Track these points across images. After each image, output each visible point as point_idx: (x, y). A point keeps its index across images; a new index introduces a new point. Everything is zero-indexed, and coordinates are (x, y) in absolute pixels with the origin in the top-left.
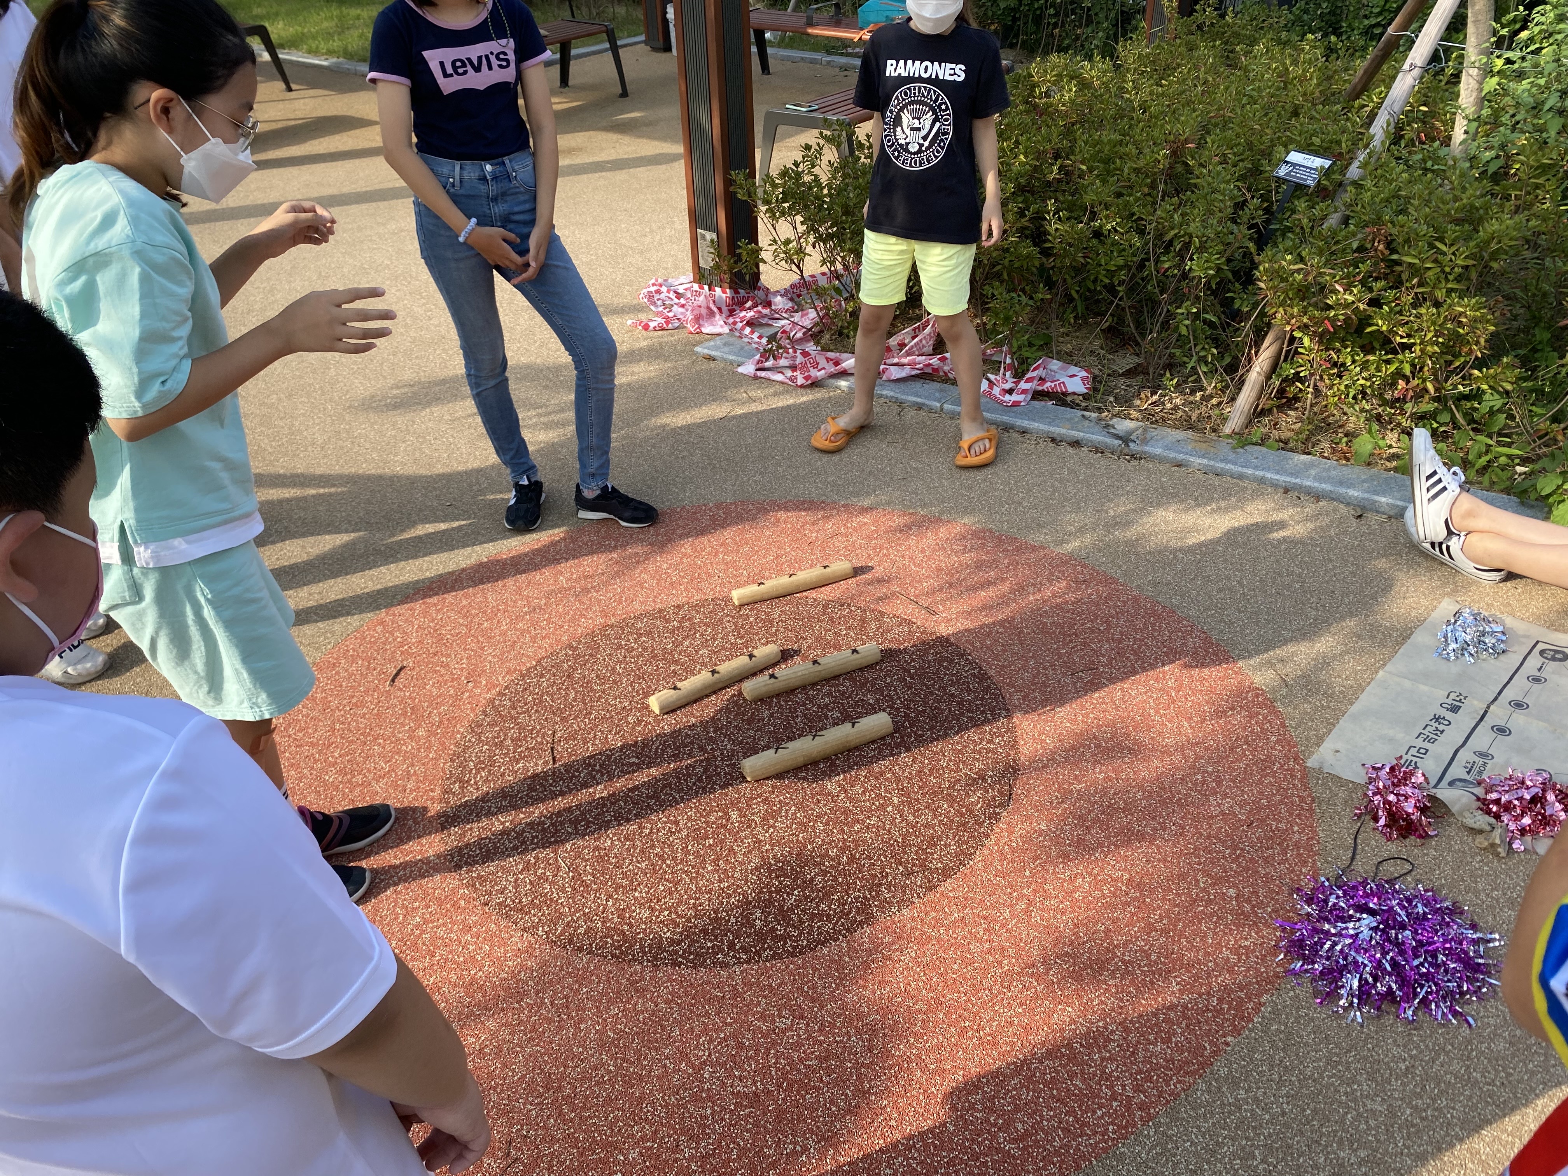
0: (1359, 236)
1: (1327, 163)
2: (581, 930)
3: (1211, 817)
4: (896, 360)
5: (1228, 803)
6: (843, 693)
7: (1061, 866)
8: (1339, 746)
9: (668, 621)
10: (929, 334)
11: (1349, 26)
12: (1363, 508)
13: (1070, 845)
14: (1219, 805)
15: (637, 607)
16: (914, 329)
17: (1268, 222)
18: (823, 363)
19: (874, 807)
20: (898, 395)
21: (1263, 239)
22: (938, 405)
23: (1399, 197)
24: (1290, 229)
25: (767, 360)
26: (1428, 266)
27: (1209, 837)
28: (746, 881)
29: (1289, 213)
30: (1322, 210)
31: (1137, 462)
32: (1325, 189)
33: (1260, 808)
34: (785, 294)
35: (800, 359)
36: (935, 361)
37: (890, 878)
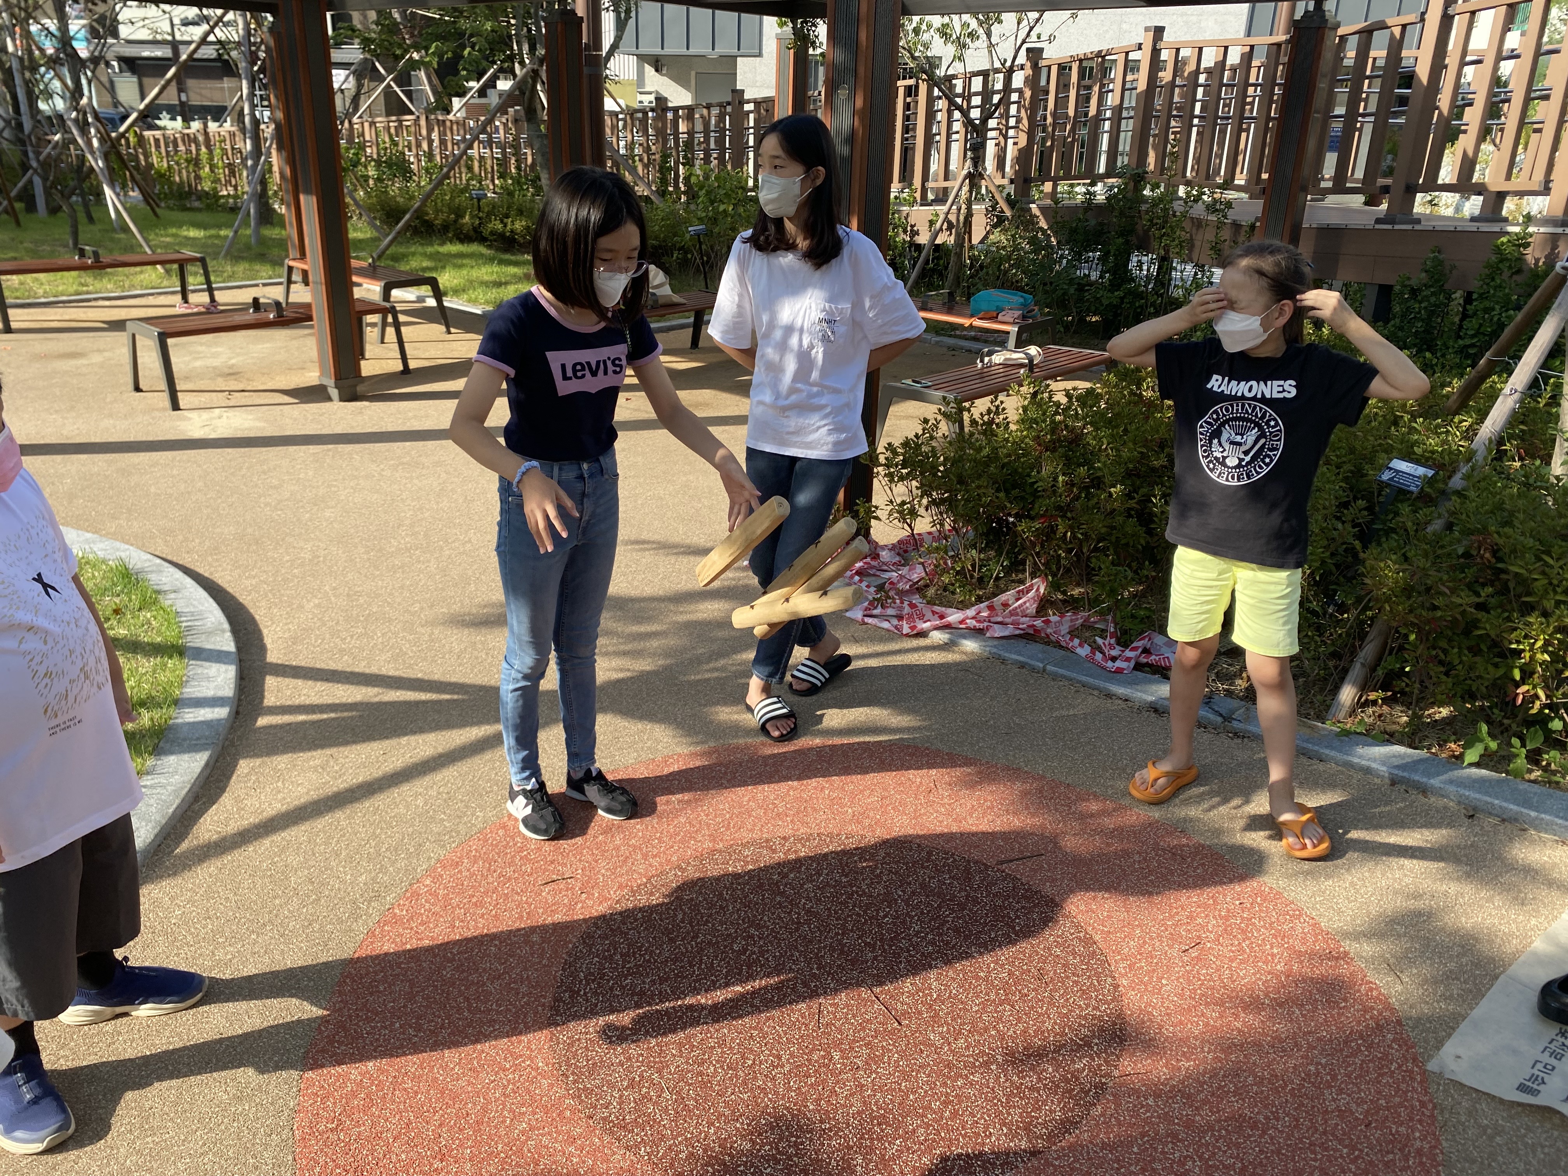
0: (1465, 543)
1: (1430, 473)
2: (683, 1156)
3: (1326, 1112)
4: (1000, 619)
5: (1344, 1100)
6: (948, 943)
7: (1170, 1146)
8: (1460, 1051)
9: (774, 851)
10: (1033, 598)
11: (1445, 344)
12: (1475, 809)
13: (1178, 1124)
14: (1334, 1100)
15: (744, 834)
16: (1018, 592)
17: (1372, 522)
18: (929, 615)
19: (977, 1064)
20: (1001, 653)
21: (1367, 536)
22: (1041, 665)
23: (1503, 510)
24: (1393, 530)
25: (875, 608)
26: (1536, 577)
27: (1325, 1133)
28: (848, 1125)
29: (1391, 516)
30: (1426, 516)
31: (1240, 741)
32: (1428, 495)
33: (1379, 1109)
34: (893, 548)
35: (907, 609)
36: (1038, 623)
37: (993, 1139)
